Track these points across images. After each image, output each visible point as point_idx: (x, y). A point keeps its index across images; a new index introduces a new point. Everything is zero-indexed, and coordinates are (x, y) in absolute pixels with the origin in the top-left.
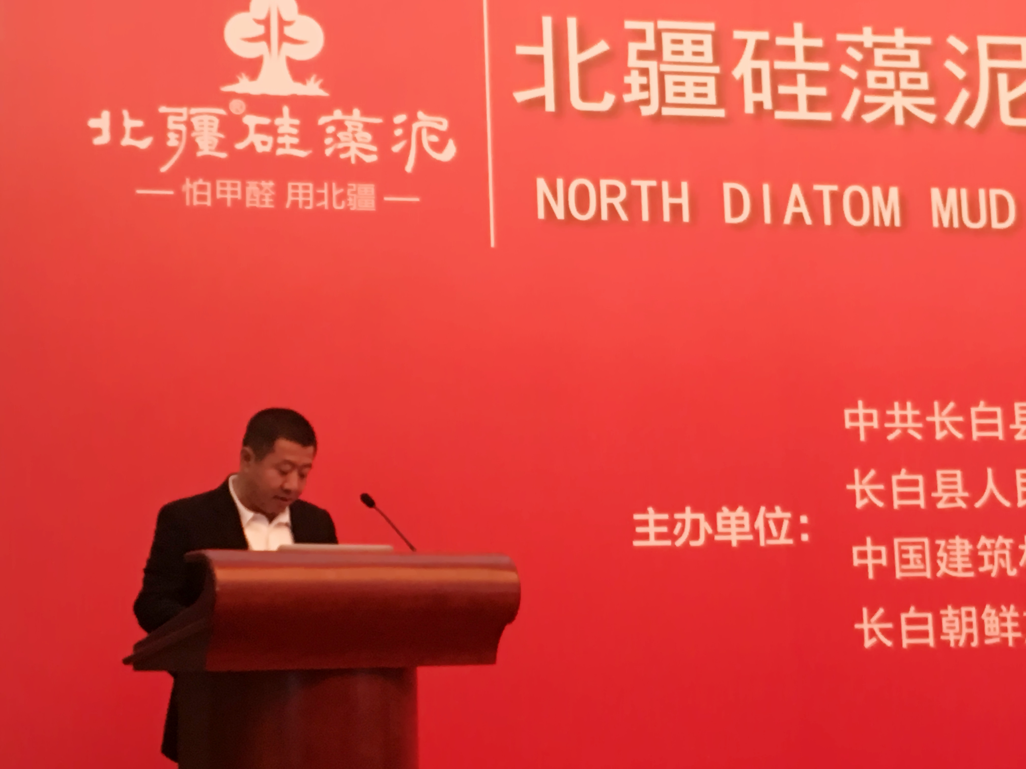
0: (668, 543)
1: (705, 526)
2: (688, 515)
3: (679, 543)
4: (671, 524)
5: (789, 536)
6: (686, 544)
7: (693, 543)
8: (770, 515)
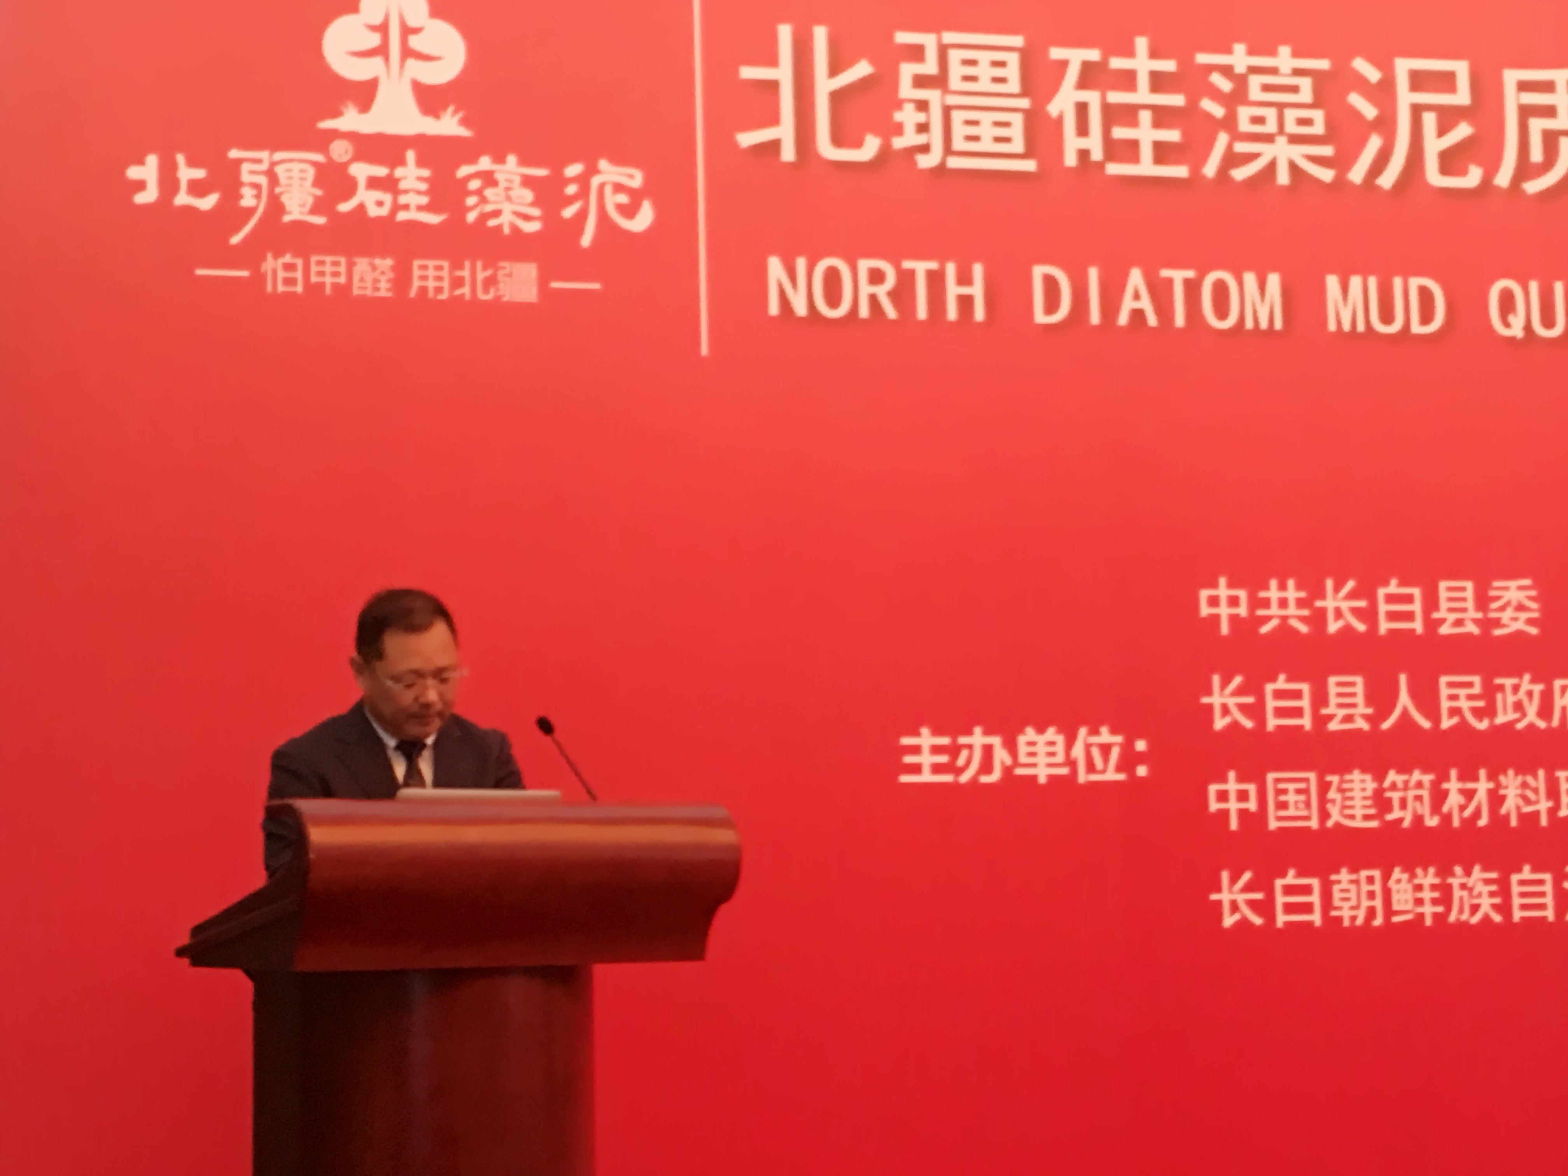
0: (947, 778)
1: (1001, 756)
2: (978, 738)
3: (965, 778)
4: (954, 751)
5: (1119, 769)
6: (974, 781)
7: (985, 779)
8: (1094, 740)
